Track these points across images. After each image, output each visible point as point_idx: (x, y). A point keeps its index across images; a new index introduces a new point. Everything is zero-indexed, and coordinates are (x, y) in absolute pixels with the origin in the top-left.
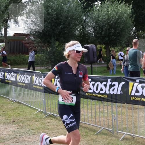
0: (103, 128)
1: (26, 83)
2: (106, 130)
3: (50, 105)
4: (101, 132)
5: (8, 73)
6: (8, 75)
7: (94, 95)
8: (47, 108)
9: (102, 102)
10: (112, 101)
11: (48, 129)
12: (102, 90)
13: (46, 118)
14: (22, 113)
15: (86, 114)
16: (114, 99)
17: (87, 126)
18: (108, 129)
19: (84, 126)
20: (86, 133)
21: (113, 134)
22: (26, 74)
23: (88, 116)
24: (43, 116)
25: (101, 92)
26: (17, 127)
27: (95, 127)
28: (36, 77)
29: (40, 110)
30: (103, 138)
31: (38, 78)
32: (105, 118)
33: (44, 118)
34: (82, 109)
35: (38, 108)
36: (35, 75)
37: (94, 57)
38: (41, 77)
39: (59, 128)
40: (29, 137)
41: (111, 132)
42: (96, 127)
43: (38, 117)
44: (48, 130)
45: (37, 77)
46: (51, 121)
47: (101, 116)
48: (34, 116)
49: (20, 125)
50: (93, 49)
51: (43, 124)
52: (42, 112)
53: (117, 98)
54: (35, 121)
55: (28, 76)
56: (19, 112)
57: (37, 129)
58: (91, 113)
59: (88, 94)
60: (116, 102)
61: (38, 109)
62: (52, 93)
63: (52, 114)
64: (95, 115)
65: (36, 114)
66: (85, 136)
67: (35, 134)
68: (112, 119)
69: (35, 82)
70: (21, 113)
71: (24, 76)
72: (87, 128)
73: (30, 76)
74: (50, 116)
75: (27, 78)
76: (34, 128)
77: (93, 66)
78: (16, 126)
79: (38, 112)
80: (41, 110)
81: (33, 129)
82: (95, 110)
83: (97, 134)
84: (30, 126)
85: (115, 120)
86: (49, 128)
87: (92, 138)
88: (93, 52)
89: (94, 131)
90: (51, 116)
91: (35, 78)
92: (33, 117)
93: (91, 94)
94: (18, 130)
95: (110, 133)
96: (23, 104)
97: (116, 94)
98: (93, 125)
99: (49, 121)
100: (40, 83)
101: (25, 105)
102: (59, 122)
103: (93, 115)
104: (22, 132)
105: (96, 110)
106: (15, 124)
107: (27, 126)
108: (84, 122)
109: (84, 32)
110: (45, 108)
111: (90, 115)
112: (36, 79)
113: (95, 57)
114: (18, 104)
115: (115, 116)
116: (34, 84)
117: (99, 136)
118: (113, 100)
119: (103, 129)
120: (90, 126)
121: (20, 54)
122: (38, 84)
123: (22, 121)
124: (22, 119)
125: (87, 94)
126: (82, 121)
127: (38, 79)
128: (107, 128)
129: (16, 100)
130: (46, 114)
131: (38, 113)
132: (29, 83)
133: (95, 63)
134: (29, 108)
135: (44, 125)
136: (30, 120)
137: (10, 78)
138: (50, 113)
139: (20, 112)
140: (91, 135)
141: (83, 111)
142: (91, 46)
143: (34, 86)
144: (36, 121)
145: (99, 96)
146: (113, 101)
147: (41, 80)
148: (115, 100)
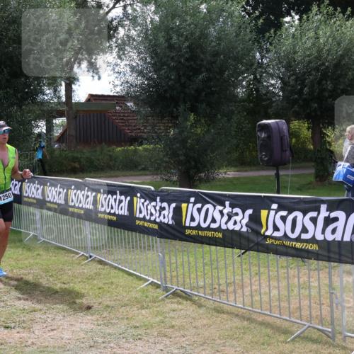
0: (308, 324)
1: (118, 216)
2: (316, 330)
3: (177, 267)
4: (302, 335)
5: (75, 191)
6: (75, 194)
7: (287, 243)
8: (168, 274)
9: (303, 261)
10: (329, 260)
11: (173, 327)
12: (305, 230)
13: (167, 300)
14: (109, 287)
15: (265, 289)
16: (335, 253)
17: (268, 319)
18: (320, 327)
19: (260, 319)
20: (266, 338)
21: (334, 340)
22: (118, 192)
23: (270, 296)
24: (160, 294)
25: (304, 236)
26: (97, 320)
27: (287, 323)
28: (143, 200)
29: (151, 280)
30: (308, 350)
31: (148, 202)
32: (312, 301)
33: (163, 300)
34: (254, 279)
35: (146, 275)
36: (139, 195)
37: (283, 150)
38: (155, 200)
39: (198, 323)
40: (126, 345)
41: (328, 336)
42: (291, 324)
43: (147, 297)
44: (171, 330)
45: (145, 201)
46: (180, 307)
47: (301, 295)
48: (139, 295)
49: (104, 316)
50: (280, 131)
51: (158, 313)
52: (158, 286)
53: (343, 252)
54: (139, 306)
55: (123, 198)
56: (101, 285)
57: (146, 325)
58: (279, 287)
59: (271, 241)
60: (340, 261)
61: (147, 277)
62: (181, 240)
63: (183, 289)
64: (286, 294)
65: (143, 291)
66: (263, 344)
67: (139, 339)
68: (331, 302)
69: (141, 212)
70: (106, 287)
71: (115, 197)
72: (269, 324)
73: (129, 198)
74: (175, 294)
75: (121, 201)
76: (138, 325)
77: (281, 173)
78: (94, 318)
79: (146, 286)
80: (156, 281)
81: (136, 327)
82: (286, 280)
83: (293, 340)
84: (127, 318)
85: (337, 304)
86: (173, 323)
87: (281, 348)
88: (282, 138)
89: (286, 332)
90: (180, 296)
91: (139, 202)
92: (136, 298)
93: (278, 242)
94: (99, 327)
95: (325, 338)
96: (112, 266)
97: (339, 241)
98: (282, 317)
99: (175, 306)
100: (152, 214)
101: (116, 268)
102: (198, 310)
103: (281, 293)
104: (109, 334)
105: (290, 282)
106: (92, 315)
107: (122, 319)
108: (260, 311)
109: (257, 90)
110: (163, 276)
111: (275, 292)
112: (143, 204)
113: (286, 151)
114: (100, 266)
115: (338, 295)
116: (137, 216)
117: (297, 345)
118: (332, 255)
119: (309, 327)
120: (276, 320)
121: (104, 144)
122: (148, 218)
123: (108, 306)
124: (109, 303)
125: (269, 241)
126: (256, 308)
127: (146, 204)
128: (319, 325)
129: (94, 256)
130: (166, 289)
131: (146, 288)
132: (126, 214)
133: (285, 164)
134: (126, 276)
135: (161, 318)
136: (127, 305)
137: (80, 202)
138: (175, 287)
139: (104, 284)
140: (278, 341)
141: (257, 283)
142: (277, 122)
143: (138, 222)
144: (143, 308)
145: (298, 245)
146: (332, 260)
147: (155, 207)
148: (337, 257)
